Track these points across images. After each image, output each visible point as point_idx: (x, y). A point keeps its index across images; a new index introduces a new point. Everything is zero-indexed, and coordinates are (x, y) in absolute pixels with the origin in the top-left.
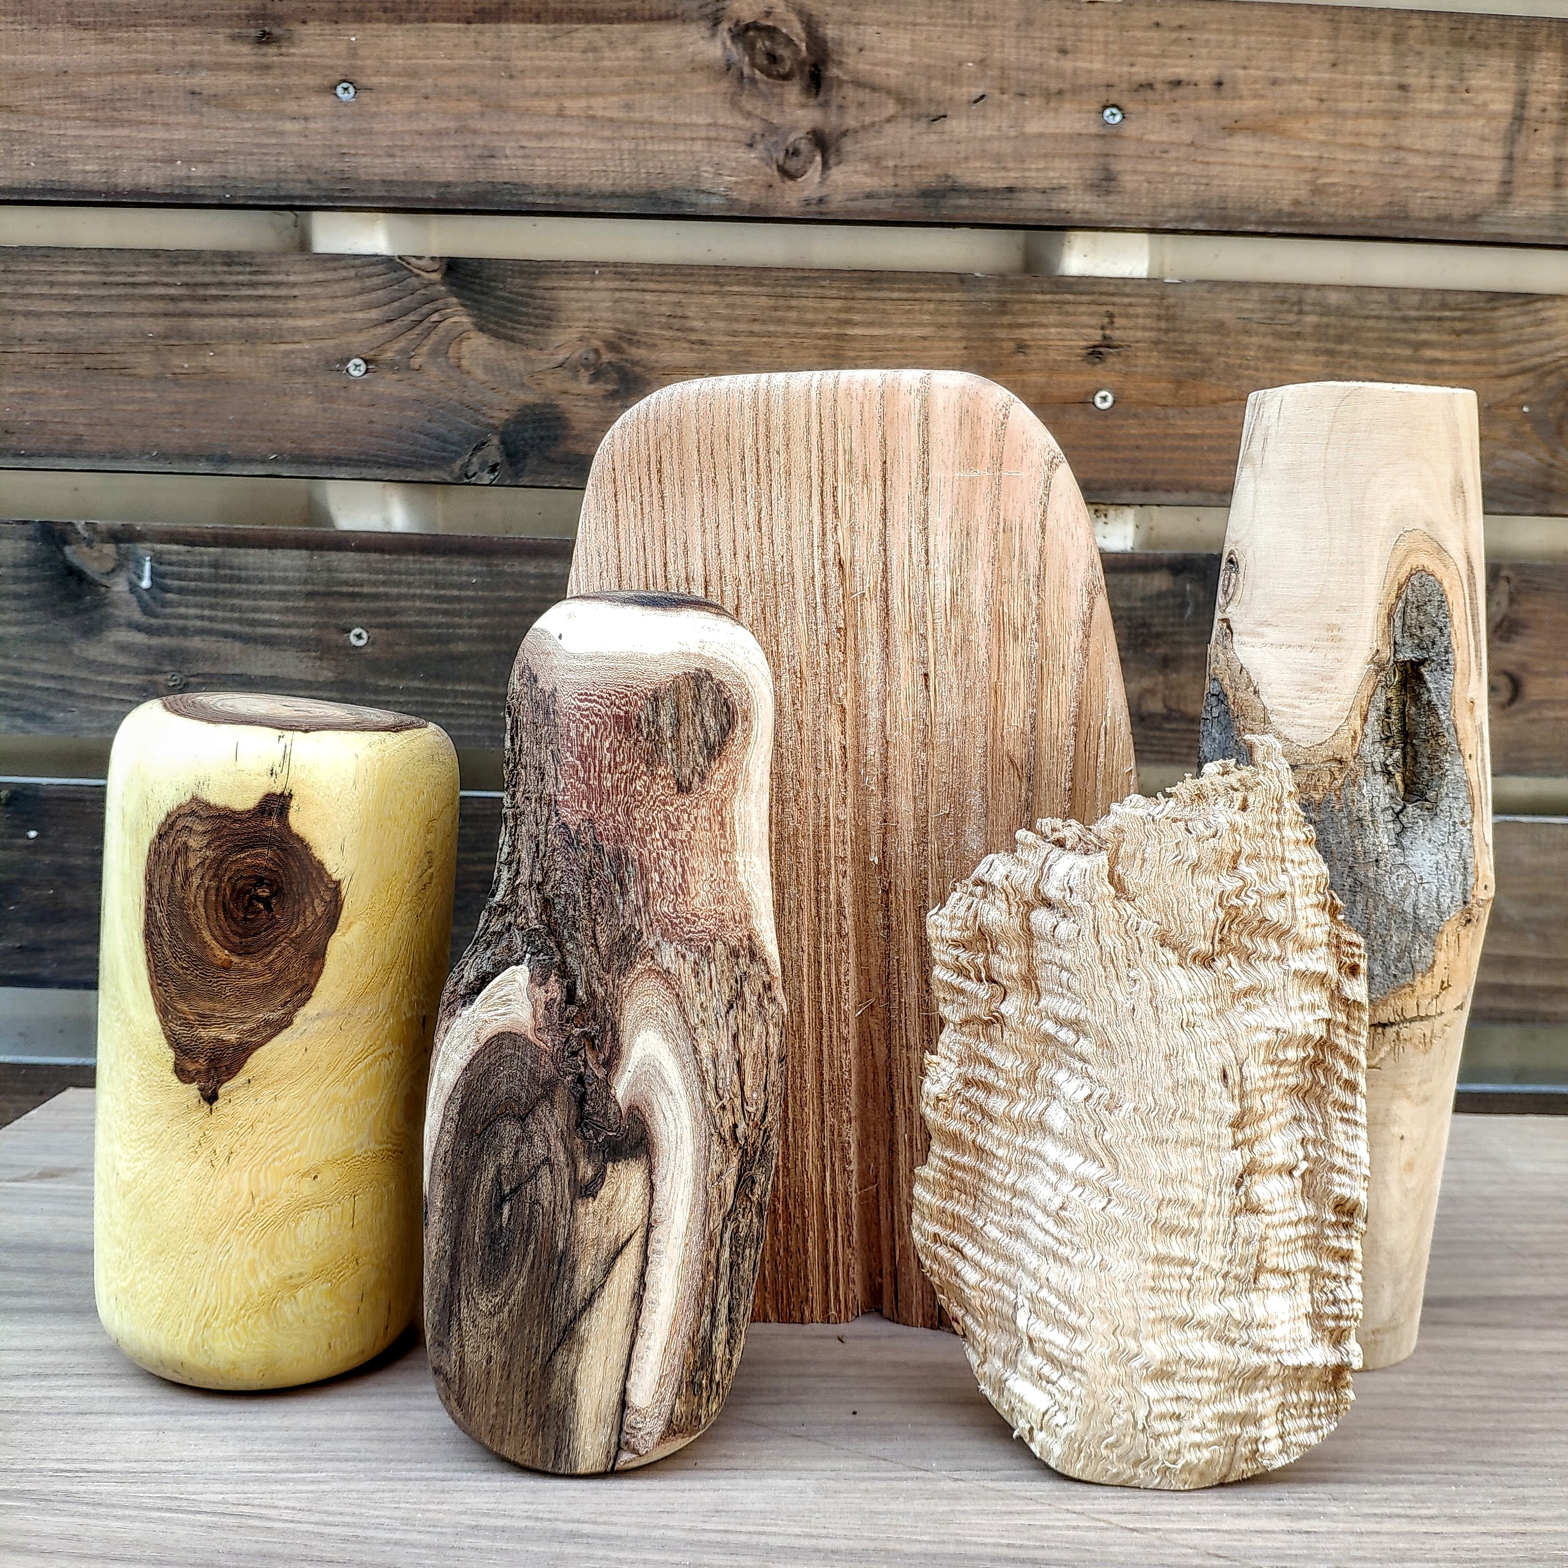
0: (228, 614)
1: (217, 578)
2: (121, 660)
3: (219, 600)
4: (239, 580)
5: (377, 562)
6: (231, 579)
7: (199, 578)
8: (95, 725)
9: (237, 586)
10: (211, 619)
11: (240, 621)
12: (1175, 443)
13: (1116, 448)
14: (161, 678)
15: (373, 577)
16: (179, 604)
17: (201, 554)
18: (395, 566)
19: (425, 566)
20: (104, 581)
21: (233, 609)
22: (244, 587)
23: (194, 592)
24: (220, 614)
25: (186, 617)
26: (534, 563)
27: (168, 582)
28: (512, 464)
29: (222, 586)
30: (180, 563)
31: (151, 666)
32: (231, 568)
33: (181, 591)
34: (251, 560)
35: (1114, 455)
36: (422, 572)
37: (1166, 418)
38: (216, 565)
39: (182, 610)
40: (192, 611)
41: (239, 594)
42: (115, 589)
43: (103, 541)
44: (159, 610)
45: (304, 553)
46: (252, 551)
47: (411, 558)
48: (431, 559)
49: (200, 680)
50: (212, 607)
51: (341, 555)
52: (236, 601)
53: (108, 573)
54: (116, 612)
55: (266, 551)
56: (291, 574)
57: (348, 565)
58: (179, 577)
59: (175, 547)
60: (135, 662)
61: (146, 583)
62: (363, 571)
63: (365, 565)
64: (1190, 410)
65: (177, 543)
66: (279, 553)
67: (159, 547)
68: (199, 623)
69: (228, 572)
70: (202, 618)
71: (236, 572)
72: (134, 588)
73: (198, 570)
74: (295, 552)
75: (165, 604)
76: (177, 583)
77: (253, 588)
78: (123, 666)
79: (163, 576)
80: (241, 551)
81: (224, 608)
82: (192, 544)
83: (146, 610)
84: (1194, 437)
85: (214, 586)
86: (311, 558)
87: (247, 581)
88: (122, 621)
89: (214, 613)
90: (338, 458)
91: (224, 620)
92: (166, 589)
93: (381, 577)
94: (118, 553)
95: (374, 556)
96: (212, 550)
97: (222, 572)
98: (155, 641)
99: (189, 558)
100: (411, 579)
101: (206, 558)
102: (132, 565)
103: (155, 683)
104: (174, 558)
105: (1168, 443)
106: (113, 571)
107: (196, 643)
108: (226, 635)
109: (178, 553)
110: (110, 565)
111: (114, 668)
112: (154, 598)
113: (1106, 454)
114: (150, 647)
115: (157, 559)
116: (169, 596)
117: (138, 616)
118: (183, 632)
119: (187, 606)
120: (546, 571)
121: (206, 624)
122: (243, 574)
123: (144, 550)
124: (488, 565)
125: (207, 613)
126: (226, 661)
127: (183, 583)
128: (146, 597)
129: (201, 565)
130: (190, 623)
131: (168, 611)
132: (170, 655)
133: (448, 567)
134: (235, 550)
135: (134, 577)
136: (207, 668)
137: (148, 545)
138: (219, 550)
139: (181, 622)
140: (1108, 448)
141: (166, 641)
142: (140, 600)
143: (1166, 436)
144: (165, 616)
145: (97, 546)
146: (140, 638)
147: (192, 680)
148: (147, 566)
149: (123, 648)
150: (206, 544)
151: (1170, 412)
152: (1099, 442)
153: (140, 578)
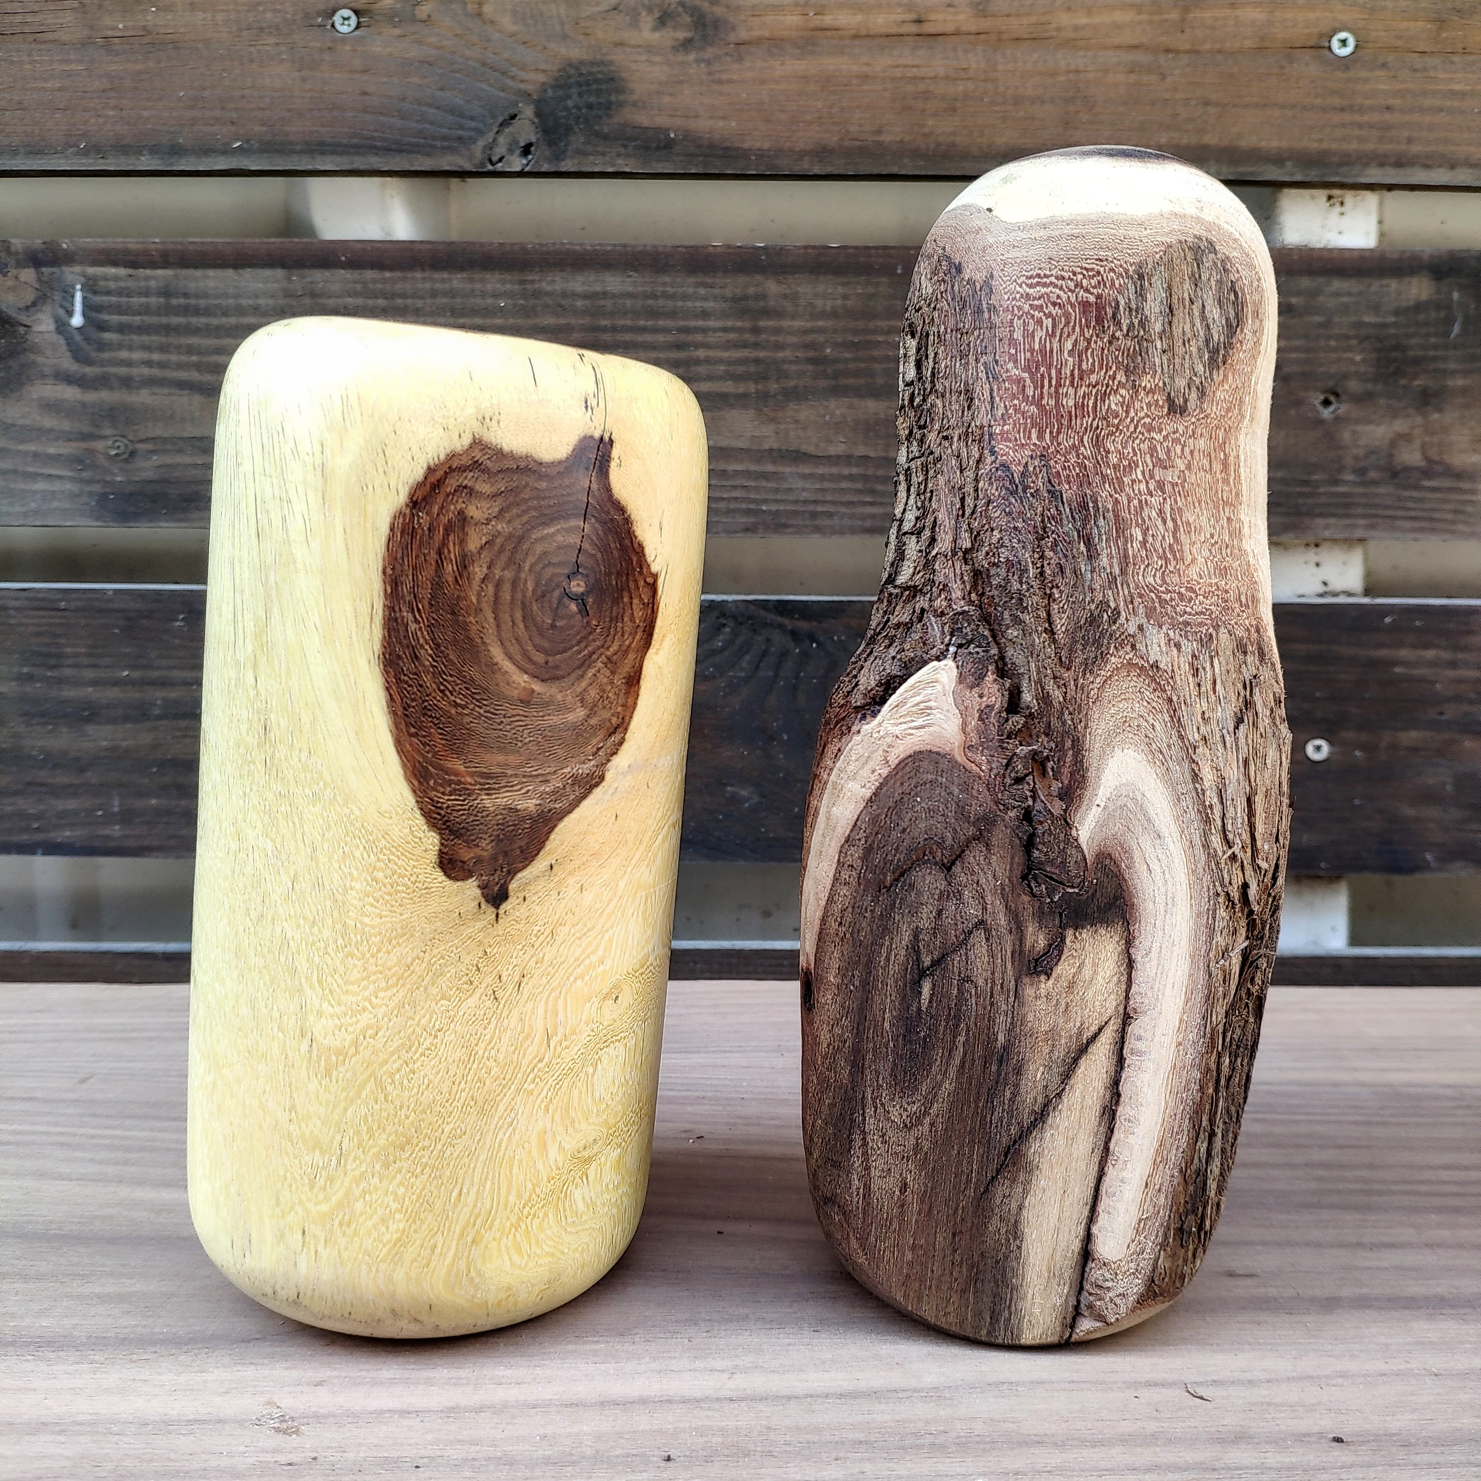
0: (183, 358)
1: (169, 310)
2: (48, 422)
3: (173, 340)
4: (197, 311)
5: (374, 281)
6: (186, 311)
7: (145, 310)
8: (18, 509)
9: (194, 320)
10: (161, 365)
11: (198, 367)
12: (1437, 102)
13: (1361, 110)
14: (100, 445)
15: (370, 302)
16: (121, 346)
17: (147, 278)
18: (399, 287)
19: (438, 286)
20: (23, 318)
21: (190, 350)
22: (203, 320)
23: (140, 330)
24: (174, 358)
25: (129, 364)
26: (580, 278)
27: (105, 317)
28: (551, 143)
29: (175, 320)
30: (120, 293)
31: (87, 429)
32: (186, 295)
33: (122, 329)
34: (211, 284)
35: (1357, 118)
36: (434, 294)
37: (1425, 69)
38: (166, 293)
39: (124, 354)
40: (137, 356)
41: (196, 331)
42: (37, 328)
43: (19, 265)
44: (94, 354)
45: (280, 273)
46: (211, 273)
47: (419, 275)
48: (445, 275)
49: (150, 447)
50: (163, 349)
51: (327, 273)
52: (194, 340)
53: (27, 308)
54: (40, 359)
55: (230, 272)
56: (262, 302)
57: (337, 287)
58: (119, 310)
59: (113, 271)
60: (66, 425)
61: (77, 320)
62: (356, 294)
63: (358, 287)
64: (1455, 58)
65: (115, 264)
66: (247, 273)
67: (91, 270)
68: (146, 371)
69: (182, 301)
70: (149, 364)
71: (193, 301)
72: (62, 326)
73: (143, 300)
74: (268, 272)
75: (102, 346)
76: (115, 319)
77: (215, 321)
78: (51, 430)
79: (98, 308)
80: (199, 273)
81: (178, 349)
82: (134, 265)
83: (78, 356)
84: (1462, 95)
85: (164, 320)
86: (289, 279)
87: (207, 312)
88: (47, 371)
89: (164, 357)
90: (321, 144)
91: (180, 366)
92: (102, 327)
93: (381, 302)
94: (39, 280)
95: (370, 274)
96: (160, 272)
97: (174, 302)
98: (91, 397)
99: (131, 284)
100: (419, 303)
101: (153, 283)
102: (57, 297)
103: (91, 452)
104: (112, 285)
105: (1428, 102)
106: (34, 304)
107: (143, 397)
108: (182, 385)
109: (116, 278)
110: (29, 296)
111: (40, 433)
112: (87, 339)
113: (1348, 117)
114: (84, 405)
115: (91, 287)
116: (108, 336)
117: (68, 364)
118: (127, 383)
119: (130, 348)
120: (598, 288)
121: (156, 372)
122: (202, 303)
123: (73, 274)
124: (522, 282)
125: (156, 357)
126: (183, 420)
127: (125, 319)
128: (78, 338)
129: (147, 293)
130: (135, 371)
131: (106, 355)
132: (111, 414)
133: (469, 286)
134: (190, 272)
135: (61, 312)
136: (158, 431)
137: (78, 269)
138: (168, 273)
139: (123, 371)
140: (1351, 109)
141: (105, 396)
142: (70, 342)
143: (1424, 93)
144: (102, 363)
145: (13, 272)
146: (70, 393)
147: (139, 446)
148: (78, 297)
149: (51, 407)
150: (152, 265)
151: (1430, 61)
152: (1337, 101)
153: (70, 313)
